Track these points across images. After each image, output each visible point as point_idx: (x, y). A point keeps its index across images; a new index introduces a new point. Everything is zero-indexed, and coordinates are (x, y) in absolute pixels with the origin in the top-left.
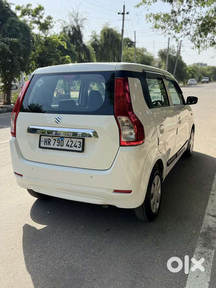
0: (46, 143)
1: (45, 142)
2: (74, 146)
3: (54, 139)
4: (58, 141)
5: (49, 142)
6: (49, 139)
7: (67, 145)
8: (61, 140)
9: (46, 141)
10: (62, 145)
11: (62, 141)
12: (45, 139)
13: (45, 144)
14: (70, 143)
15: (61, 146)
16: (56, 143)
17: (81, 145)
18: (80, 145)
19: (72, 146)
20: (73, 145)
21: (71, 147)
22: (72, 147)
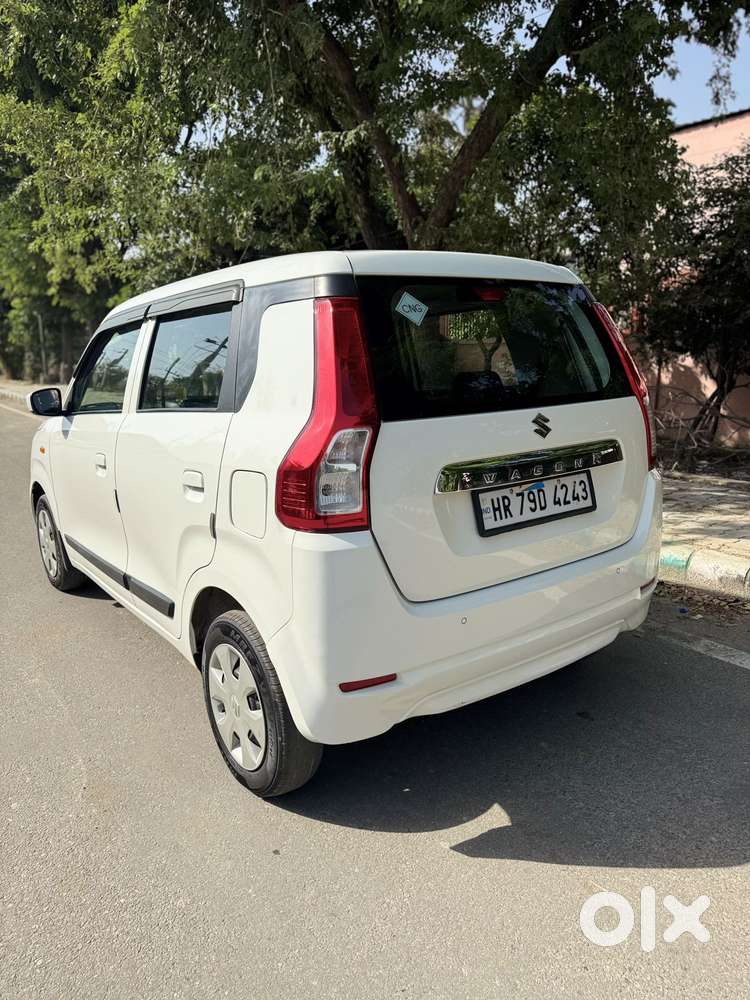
0: (497, 513)
1: (495, 510)
2: (574, 499)
3: (518, 495)
4: (532, 497)
5: (507, 508)
6: (504, 498)
7: (558, 502)
8: (539, 491)
9: (496, 506)
10: (543, 505)
11: (541, 493)
12: (492, 500)
13: (496, 519)
14: (561, 494)
15: (542, 508)
16: (528, 505)
17: (588, 489)
18: (584, 490)
19: (567, 499)
20: (569, 498)
21: (567, 503)
22: (569, 502)
